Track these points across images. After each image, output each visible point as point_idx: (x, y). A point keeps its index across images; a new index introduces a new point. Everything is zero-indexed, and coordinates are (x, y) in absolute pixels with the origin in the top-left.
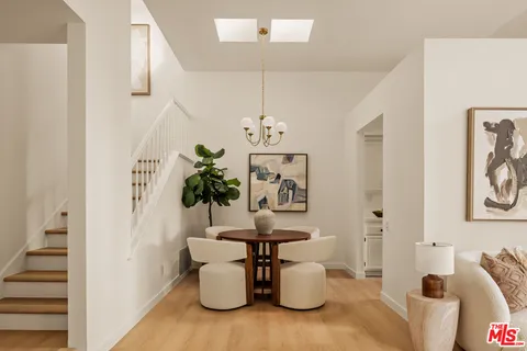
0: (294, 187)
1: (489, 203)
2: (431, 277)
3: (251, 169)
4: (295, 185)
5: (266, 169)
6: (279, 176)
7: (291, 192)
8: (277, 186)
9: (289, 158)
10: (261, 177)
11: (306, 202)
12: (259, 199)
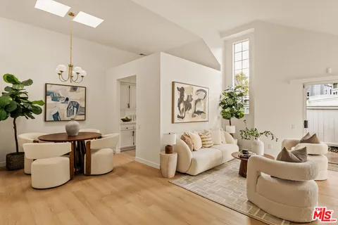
0: (78, 106)
1: (179, 117)
2: (169, 146)
3: (47, 94)
4: (78, 105)
5: (59, 94)
6: (67, 99)
7: (75, 109)
8: (66, 105)
9: (74, 88)
10: (54, 99)
11: (85, 115)
12: (53, 113)
